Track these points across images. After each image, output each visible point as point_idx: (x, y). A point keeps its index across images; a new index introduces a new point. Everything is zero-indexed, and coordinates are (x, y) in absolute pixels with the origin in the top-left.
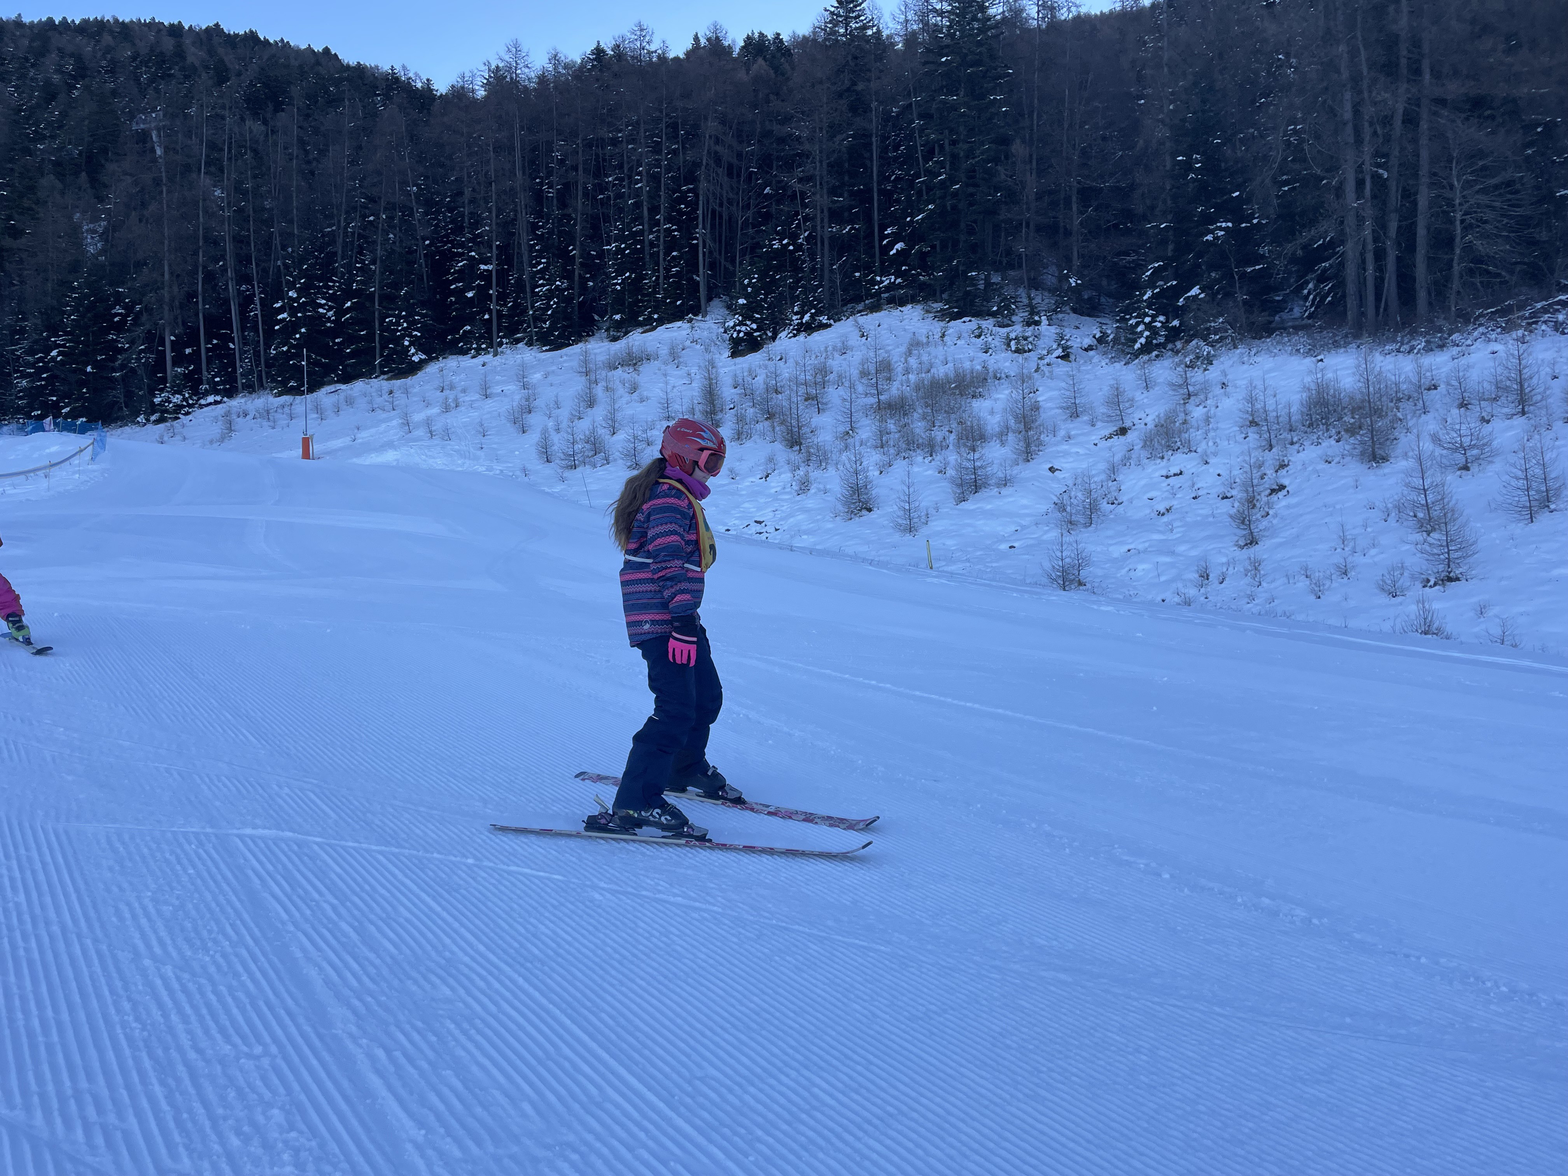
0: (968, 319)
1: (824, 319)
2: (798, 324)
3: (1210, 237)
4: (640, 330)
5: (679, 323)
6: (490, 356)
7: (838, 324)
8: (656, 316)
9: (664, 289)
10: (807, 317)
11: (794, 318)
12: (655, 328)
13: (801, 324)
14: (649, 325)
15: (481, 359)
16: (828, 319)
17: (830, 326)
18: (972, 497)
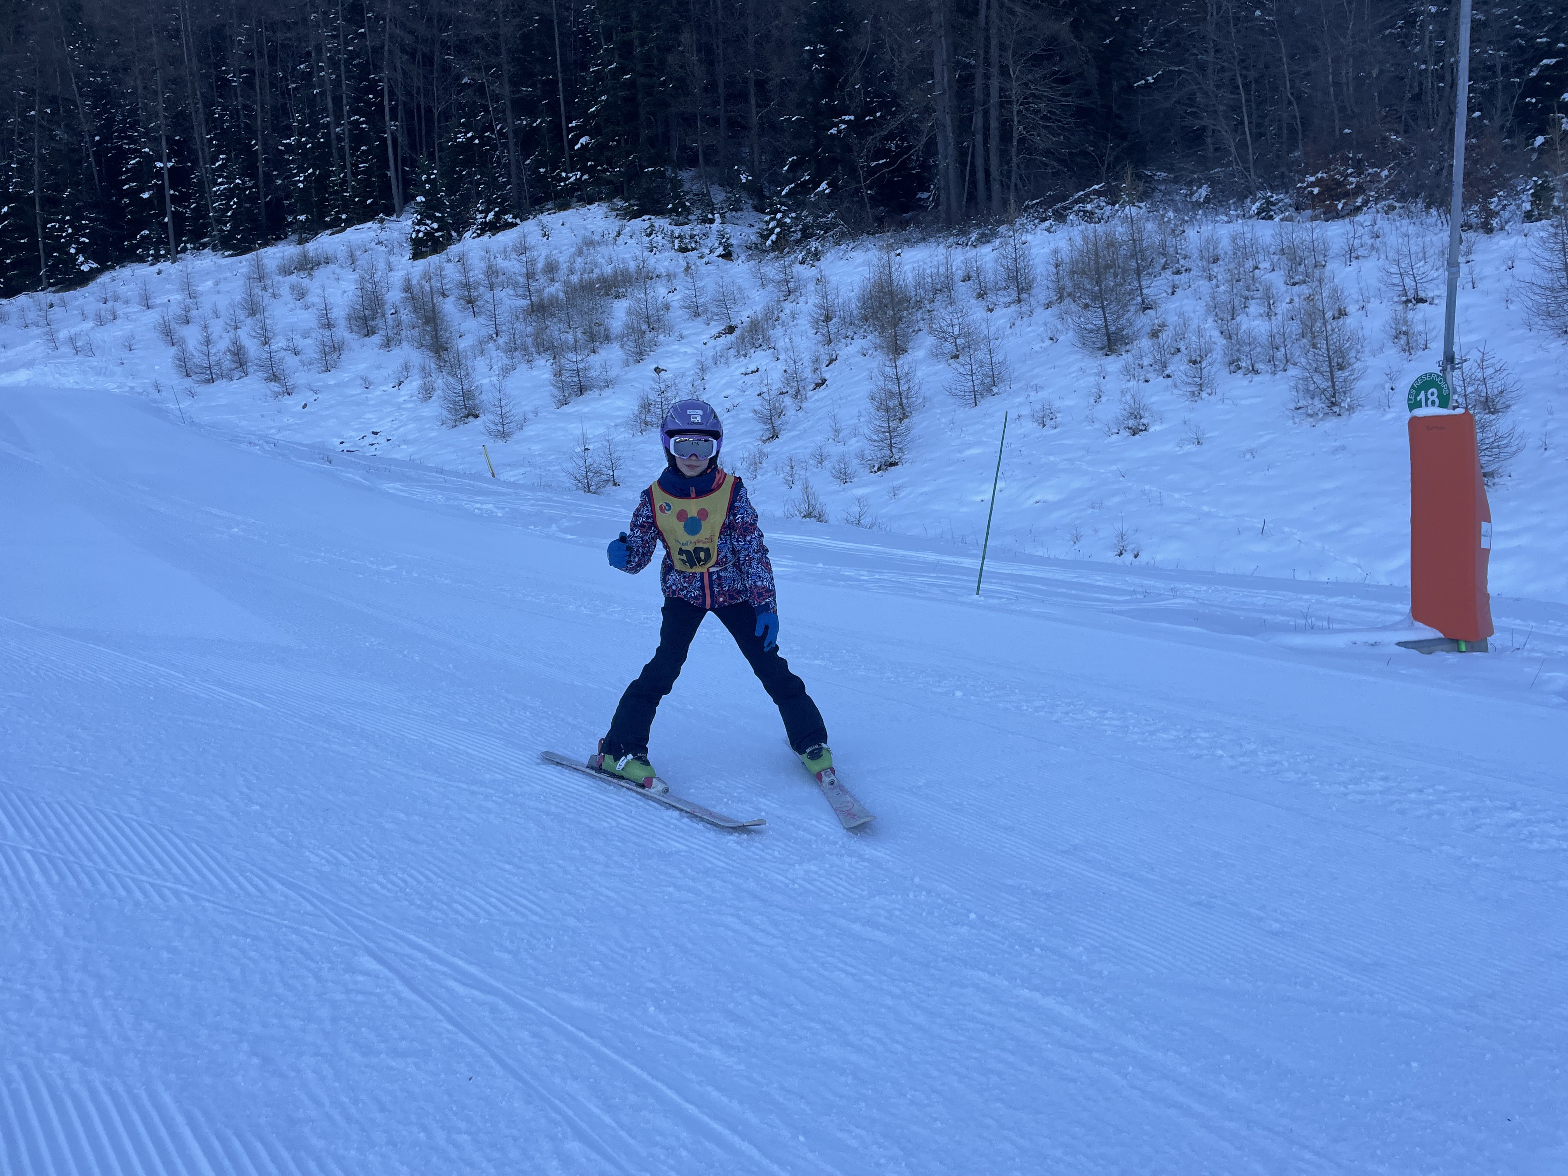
0: (646, 217)
1: (509, 218)
2: (481, 224)
3: (834, 131)
4: (328, 232)
5: (370, 224)
6: (169, 263)
7: (525, 223)
8: (344, 217)
9: (353, 186)
10: (491, 216)
11: (479, 216)
12: (344, 229)
13: (484, 224)
14: (336, 226)
15: (159, 266)
16: (514, 217)
17: (516, 225)
18: (573, 400)
